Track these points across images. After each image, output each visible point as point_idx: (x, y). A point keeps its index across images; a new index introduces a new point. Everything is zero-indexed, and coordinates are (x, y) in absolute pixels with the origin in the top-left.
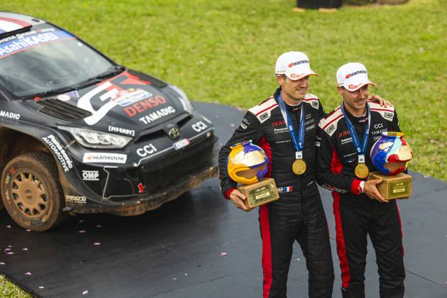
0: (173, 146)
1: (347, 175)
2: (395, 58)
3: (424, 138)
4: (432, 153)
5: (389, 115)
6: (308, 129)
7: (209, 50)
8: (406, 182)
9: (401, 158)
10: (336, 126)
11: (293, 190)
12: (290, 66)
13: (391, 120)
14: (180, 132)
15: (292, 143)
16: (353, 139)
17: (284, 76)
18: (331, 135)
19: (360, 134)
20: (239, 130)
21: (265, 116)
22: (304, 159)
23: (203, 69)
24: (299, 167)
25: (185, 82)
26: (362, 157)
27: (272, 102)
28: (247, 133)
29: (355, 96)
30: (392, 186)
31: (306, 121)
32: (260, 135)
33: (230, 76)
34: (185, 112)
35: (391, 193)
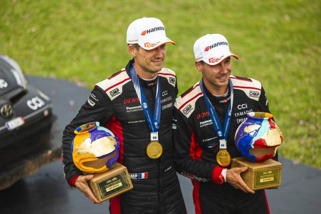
0: (6, 126)
1: (208, 161)
2: (258, 28)
3: (292, 119)
4: (301, 136)
5: (255, 94)
6: (165, 107)
7: (42, 15)
8: (275, 170)
9: (269, 143)
10: (193, 107)
11: (149, 177)
12: (143, 34)
13: (257, 99)
14: (13, 109)
15: (147, 123)
16: (213, 121)
17: (137, 46)
18: (188, 116)
19: (222, 116)
20: (86, 107)
21: (116, 92)
22: (160, 141)
23: (35, 37)
24: (154, 150)
25: (15, 52)
26: (223, 143)
27: (124, 76)
28: (96, 111)
29: (216, 71)
30: (259, 174)
31: (162, 98)
32: (110, 114)
33: (67, 46)
34: (19, 87)
35: (258, 183)
